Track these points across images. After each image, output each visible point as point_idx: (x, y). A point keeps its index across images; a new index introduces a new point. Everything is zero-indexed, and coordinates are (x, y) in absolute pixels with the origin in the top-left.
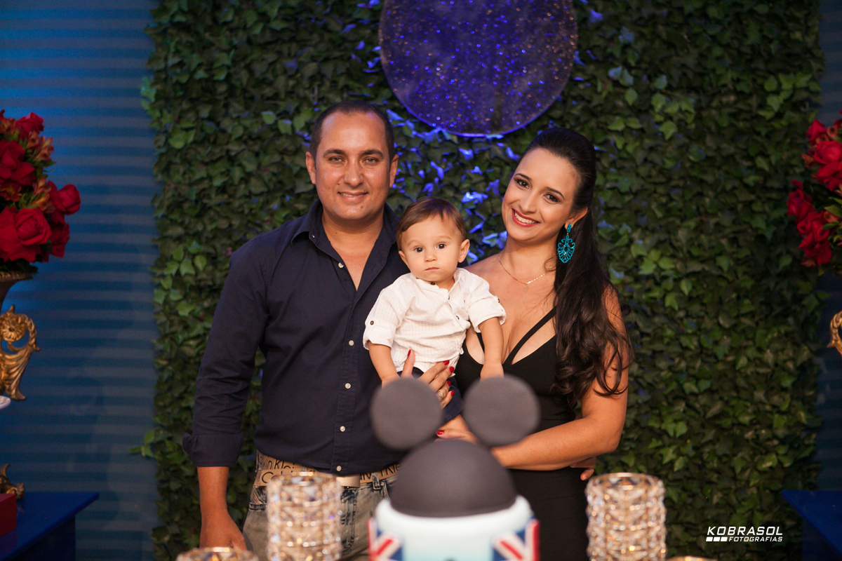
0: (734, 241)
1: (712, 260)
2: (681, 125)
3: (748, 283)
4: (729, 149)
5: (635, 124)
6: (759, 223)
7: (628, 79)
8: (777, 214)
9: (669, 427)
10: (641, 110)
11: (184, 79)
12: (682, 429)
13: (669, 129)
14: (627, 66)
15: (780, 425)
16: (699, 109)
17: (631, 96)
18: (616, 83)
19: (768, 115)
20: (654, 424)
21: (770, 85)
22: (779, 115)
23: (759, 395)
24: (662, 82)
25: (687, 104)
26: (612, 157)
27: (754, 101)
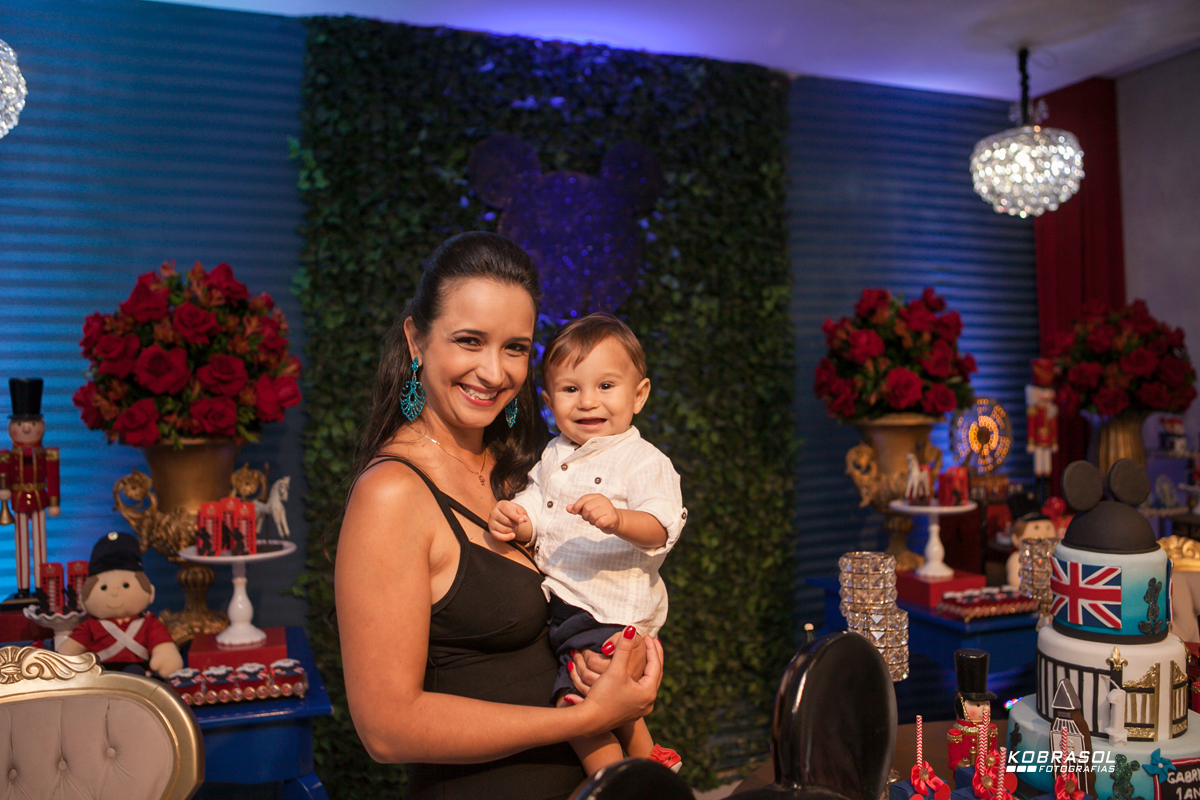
0: (744, 404)
1: (731, 417)
2: (709, 319)
3: (751, 434)
4: (740, 337)
5: (679, 317)
6: (760, 390)
7: (675, 284)
8: (771, 384)
9: (705, 540)
10: (683, 307)
11: (335, 270)
12: (715, 542)
13: (702, 322)
14: (672, 274)
15: (776, 535)
16: (722, 307)
17: (677, 297)
18: (666, 287)
19: (763, 314)
20: (695, 541)
21: (766, 293)
22: (771, 315)
23: (762, 514)
24: (699, 288)
25: (714, 303)
26: (664, 341)
27: (754, 304)
